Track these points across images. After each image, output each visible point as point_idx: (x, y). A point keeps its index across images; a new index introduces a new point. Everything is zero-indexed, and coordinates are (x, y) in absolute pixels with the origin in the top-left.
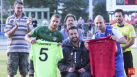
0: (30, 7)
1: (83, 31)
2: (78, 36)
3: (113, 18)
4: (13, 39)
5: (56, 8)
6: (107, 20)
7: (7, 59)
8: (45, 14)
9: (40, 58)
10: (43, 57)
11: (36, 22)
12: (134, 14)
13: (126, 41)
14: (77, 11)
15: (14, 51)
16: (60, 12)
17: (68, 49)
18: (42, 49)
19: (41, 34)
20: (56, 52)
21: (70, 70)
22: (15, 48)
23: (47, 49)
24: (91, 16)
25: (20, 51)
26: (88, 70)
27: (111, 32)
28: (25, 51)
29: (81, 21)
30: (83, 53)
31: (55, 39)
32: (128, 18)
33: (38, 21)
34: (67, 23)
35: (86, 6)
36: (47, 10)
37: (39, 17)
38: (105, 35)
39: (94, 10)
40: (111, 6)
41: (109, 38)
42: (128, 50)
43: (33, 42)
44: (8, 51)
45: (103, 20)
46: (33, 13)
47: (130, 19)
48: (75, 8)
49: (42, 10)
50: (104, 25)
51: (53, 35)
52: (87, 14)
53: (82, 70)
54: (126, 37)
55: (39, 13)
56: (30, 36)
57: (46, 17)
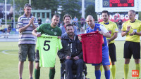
0: (36, 9)
1: (77, 27)
2: (73, 31)
3: (100, 17)
4: (23, 34)
5: (56, 10)
6: (96, 19)
7: (19, 49)
8: (48, 14)
9: (44, 49)
10: (46, 47)
11: (40, 20)
12: (116, 15)
13: (111, 35)
14: (73, 12)
15: (24, 43)
16: (60, 13)
17: (65, 41)
18: (46, 41)
19: (44, 30)
20: (56, 44)
21: (67, 57)
22: (25, 40)
23: (49, 41)
24: (83, 16)
25: (28, 43)
26: (81, 58)
27: (99, 28)
28: (32, 43)
29: (76, 20)
30: (77, 44)
31: (55, 33)
32: (112, 17)
33: (42, 19)
34: (65, 21)
35: (80, 8)
36: (50, 11)
38: (95, 31)
39: (85, 11)
40: (99, 8)
41: (97, 33)
42: (112, 42)
43: (39, 36)
44: (19, 43)
45: (92, 19)
46: (39, 14)
47: (113, 18)
48: (71, 9)
49: (45, 11)
50: (93, 23)
51: (54, 31)
52: (81, 14)
53: (77, 57)
54: (110, 32)
55: (43, 13)
56: (36, 32)
57: (48, 17)
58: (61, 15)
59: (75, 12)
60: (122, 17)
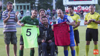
0: (19, 3)
4: (7, 24)
5: (34, 3)
6: (63, 10)
8: (28, 6)
12: (79, 6)
13: (75, 24)
14: (46, 5)
16: (37, 5)
22: (8, 29)
24: (54, 8)
32: (75, 8)
36: (29, 4)
37: (25, 9)
39: (56, 4)
40: (66, 2)
42: (76, 29)
46: (21, 6)
47: (77, 9)
48: (45, 3)
49: (26, 4)
52: (52, 7)
53: (50, 41)
55: (24, 6)
58: (37, 7)
59: (48, 5)
60: (83, 8)
